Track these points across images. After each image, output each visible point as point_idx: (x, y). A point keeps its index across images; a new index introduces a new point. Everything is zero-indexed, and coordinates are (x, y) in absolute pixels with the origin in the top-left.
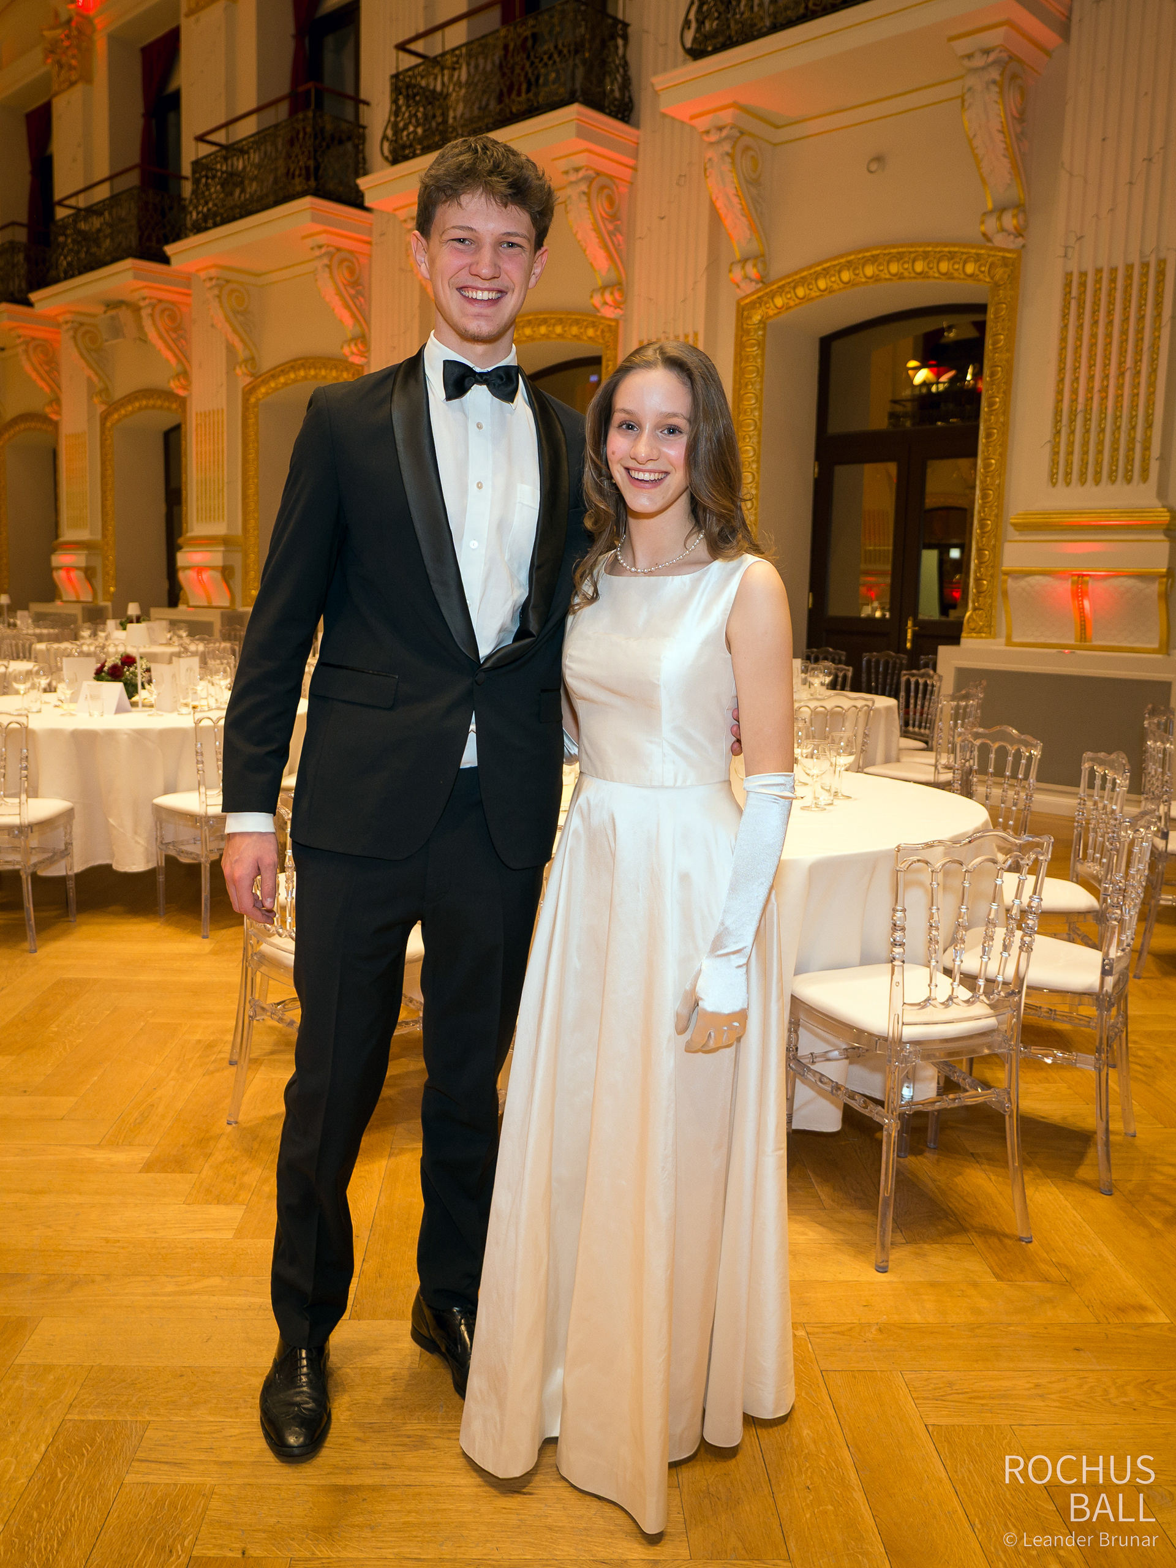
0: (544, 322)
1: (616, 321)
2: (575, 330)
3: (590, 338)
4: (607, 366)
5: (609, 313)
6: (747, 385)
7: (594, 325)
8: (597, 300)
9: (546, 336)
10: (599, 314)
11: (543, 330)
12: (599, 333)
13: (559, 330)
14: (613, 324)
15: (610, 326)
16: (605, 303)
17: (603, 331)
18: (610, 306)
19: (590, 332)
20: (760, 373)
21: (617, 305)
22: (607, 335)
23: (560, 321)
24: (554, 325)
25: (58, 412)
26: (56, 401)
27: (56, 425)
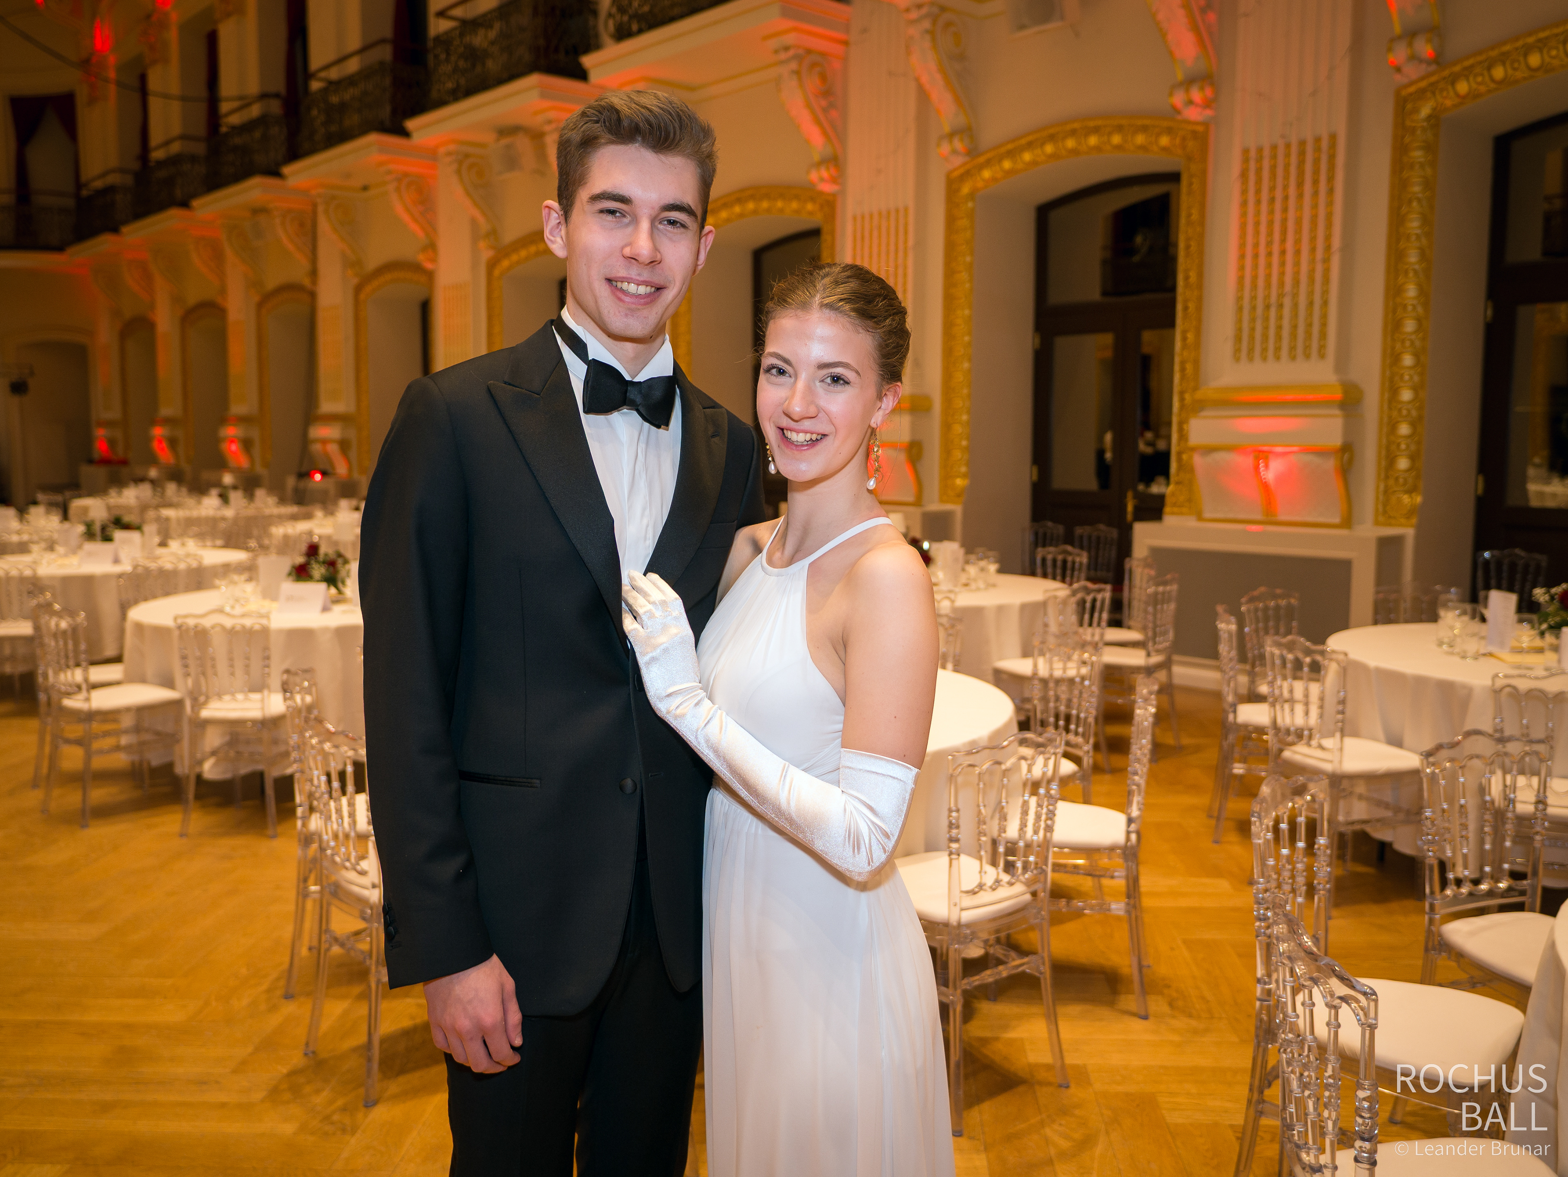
0: (1096, 130)
1: (1206, 124)
2: (1140, 139)
3: (1165, 149)
4: (1190, 184)
5: (1193, 114)
6: (1410, 201)
7: (1169, 131)
8: (1178, 99)
9: (1098, 149)
10: (1179, 117)
11: (1093, 140)
12: (1178, 141)
13: (1116, 139)
14: (1200, 129)
15: (1194, 133)
16: (1190, 102)
17: (1184, 139)
18: (1197, 105)
19: (1164, 141)
20: (1427, 185)
21: (1207, 104)
22: (1191, 144)
23: (1119, 129)
24: (1110, 134)
25: (434, 260)
26: (431, 247)
27: (430, 275)
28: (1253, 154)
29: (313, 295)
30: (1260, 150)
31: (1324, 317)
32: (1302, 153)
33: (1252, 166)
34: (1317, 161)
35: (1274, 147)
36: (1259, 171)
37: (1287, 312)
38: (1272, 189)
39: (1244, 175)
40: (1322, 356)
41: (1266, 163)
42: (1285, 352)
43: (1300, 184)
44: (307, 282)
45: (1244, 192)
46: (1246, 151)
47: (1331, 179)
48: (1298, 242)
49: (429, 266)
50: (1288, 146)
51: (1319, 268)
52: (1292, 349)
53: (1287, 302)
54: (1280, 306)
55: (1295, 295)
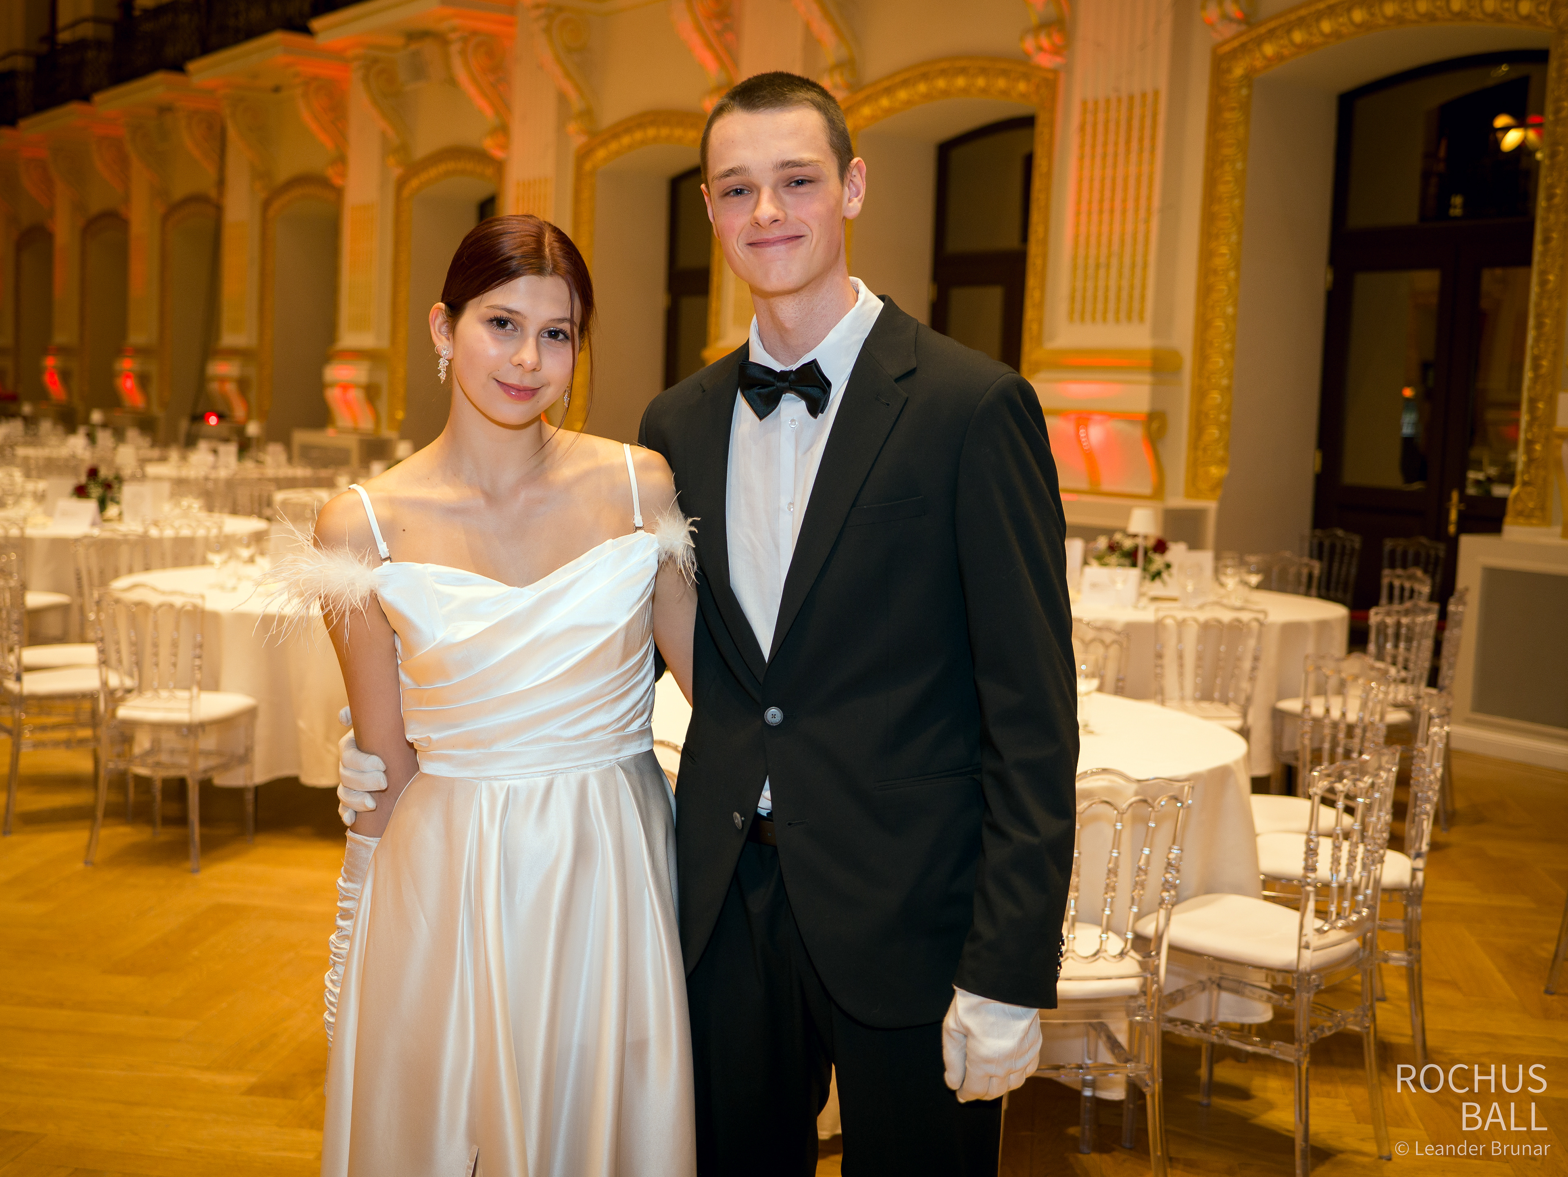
0: (963, 71)
1: (1055, 72)
2: (1001, 83)
4: (1043, 129)
5: (1043, 61)
7: (1026, 76)
8: (1030, 43)
9: (966, 91)
10: (1033, 62)
11: (961, 82)
12: (1033, 88)
13: (981, 82)
14: (1050, 76)
15: (1046, 79)
16: (1040, 48)
17: (1037, 86)
18: (1046, 52)
19: (1022, 86)
21: (1056, 51)
22: (1043, 91)
23: (983, 71)
24: (975, 76)
25: (343, 175)
26: (341, 160)
27: (339, 192)
28: (1090, 105)
29: (219, 209)
30: (1096, 103)
31: (1144, 279)
32: (1130, 108)
33: (1089, 118)
34: (1142, 118)
35: (1108, 101)
36: (1095, 125)
37: (1114, 271)
38: (1105, 144)
39: (1082, 128)
40: (1141, 319)
41: (1101, 116)
42: (1111, 316)
43: (1128, 142)
44: (213, 193)
45: (1082, 146)
46: (1084, 103)
47: (1153, 138)
48: (1124, 201)
49: (338, 182)
50: (1119, 100)
51: (1142, 227)
52: (1117, 311)
53: (1114, 262)
54: (1108, 266)
55: (1121, 257)
